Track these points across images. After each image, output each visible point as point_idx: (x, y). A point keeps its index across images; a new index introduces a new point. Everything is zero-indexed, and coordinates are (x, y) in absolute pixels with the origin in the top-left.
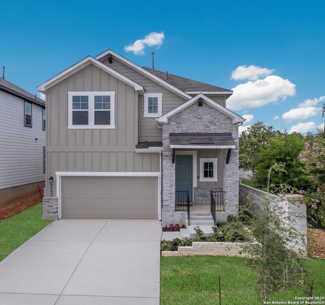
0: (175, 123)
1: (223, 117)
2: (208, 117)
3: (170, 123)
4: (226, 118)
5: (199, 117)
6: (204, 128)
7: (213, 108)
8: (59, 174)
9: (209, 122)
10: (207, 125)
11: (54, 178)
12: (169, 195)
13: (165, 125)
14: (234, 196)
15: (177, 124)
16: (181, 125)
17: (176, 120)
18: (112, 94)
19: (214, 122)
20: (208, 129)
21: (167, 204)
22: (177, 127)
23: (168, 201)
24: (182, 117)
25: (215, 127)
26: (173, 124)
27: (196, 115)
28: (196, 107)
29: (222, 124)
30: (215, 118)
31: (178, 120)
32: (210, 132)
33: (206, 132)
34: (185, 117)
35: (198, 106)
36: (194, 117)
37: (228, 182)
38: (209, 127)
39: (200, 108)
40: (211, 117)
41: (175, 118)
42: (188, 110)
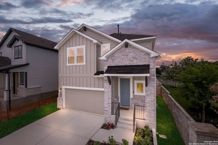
0: (111, 60)
1: (143, 54)
2: (132, 54)
3: (108, 60)
4: (145, 54)
5: (126, 55)
6: (129, 62)
7: (135, 48)
8: (64, 87)
9: (132, 57)
10: (131, 60)
11: (62, 89)
12: (108, 104)
13: (105, 61)
14: (152, 110)
15: (112, 60)
16: (114, 61)
17: (112, 58)
18: (84, 47)
19: (137, 57)
20: (132, 62)
21: (107, 110)
22: (112, 62)
23: (107, 108)
24: (115, 55)
25: (137, 61)
26: (110, 60)
27: (124, 54)
28: (124, 49)
29: (142, 58)
30: (137, 55)
31: (113, 58)
32: (133, 65)
33: (131, 64)
34: (117, 55)
35: (125, 48)
36: (122, 55)
37: (147, 100)
38: (133, 61)
39: (127, 49)
40: (134, 54)
41: (111, 57)
42: (119, 51)
